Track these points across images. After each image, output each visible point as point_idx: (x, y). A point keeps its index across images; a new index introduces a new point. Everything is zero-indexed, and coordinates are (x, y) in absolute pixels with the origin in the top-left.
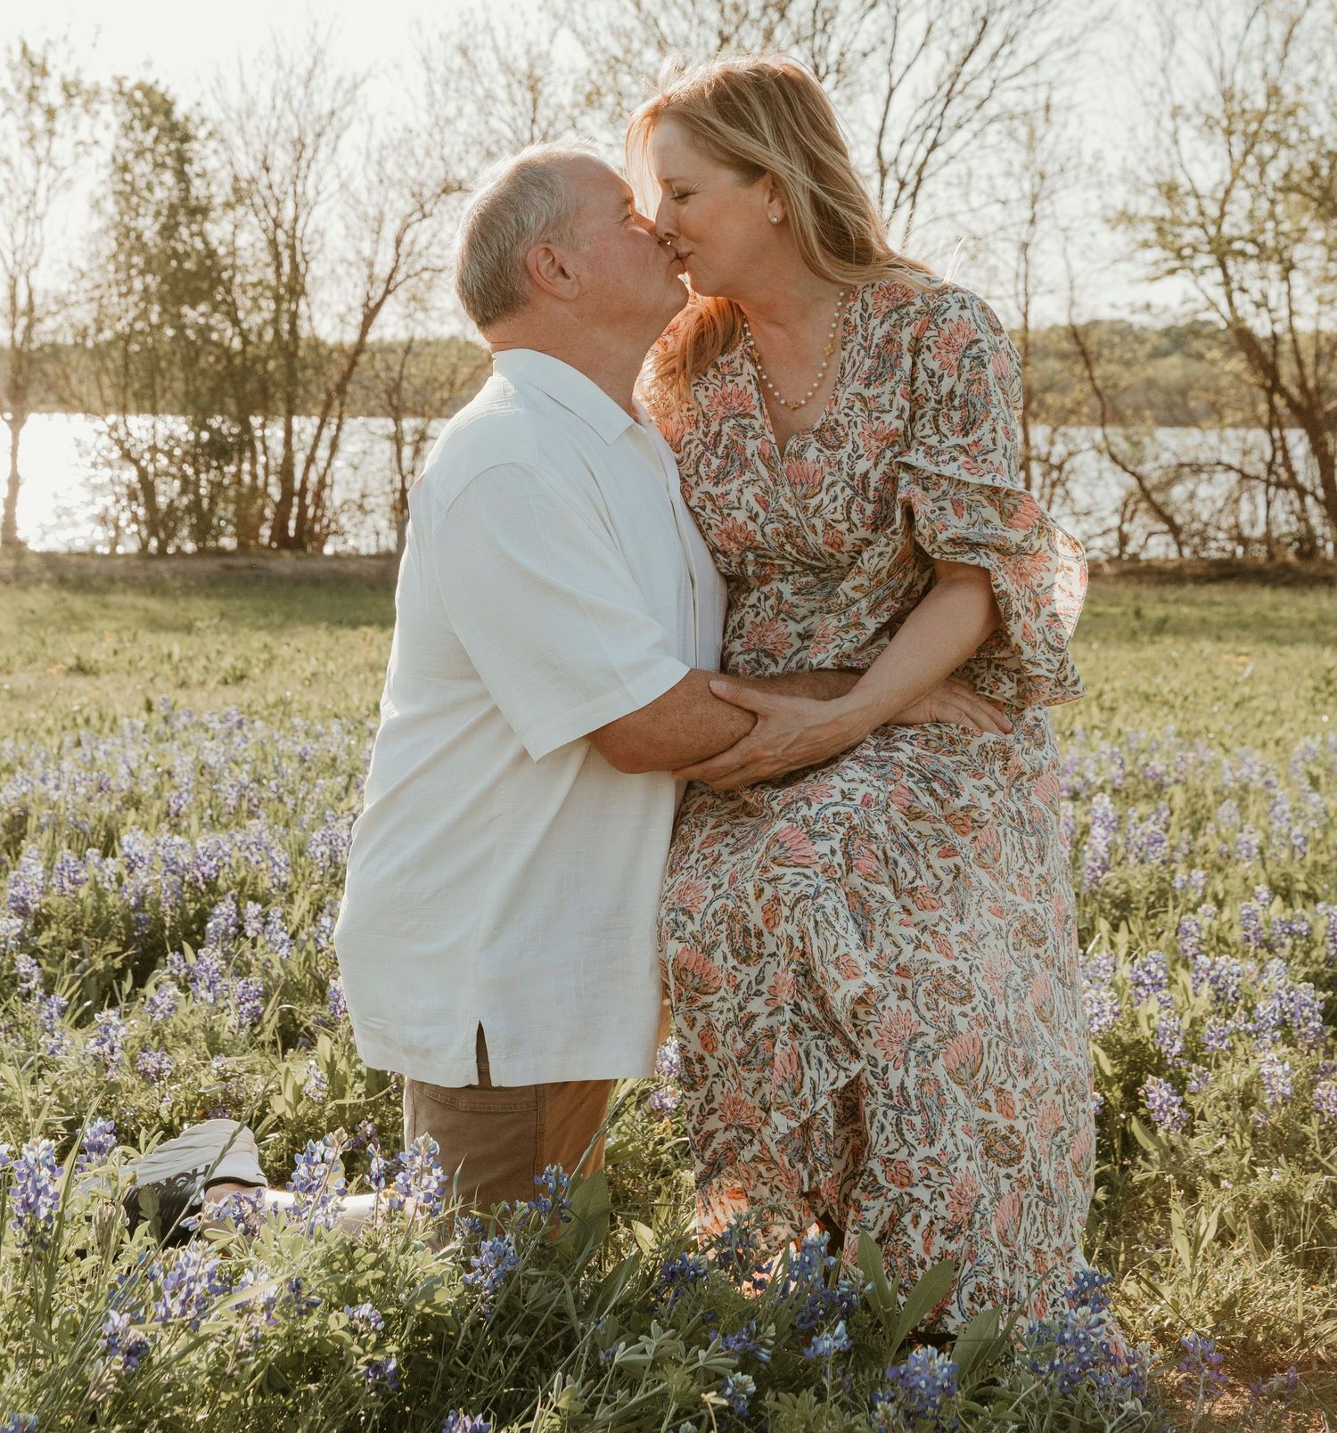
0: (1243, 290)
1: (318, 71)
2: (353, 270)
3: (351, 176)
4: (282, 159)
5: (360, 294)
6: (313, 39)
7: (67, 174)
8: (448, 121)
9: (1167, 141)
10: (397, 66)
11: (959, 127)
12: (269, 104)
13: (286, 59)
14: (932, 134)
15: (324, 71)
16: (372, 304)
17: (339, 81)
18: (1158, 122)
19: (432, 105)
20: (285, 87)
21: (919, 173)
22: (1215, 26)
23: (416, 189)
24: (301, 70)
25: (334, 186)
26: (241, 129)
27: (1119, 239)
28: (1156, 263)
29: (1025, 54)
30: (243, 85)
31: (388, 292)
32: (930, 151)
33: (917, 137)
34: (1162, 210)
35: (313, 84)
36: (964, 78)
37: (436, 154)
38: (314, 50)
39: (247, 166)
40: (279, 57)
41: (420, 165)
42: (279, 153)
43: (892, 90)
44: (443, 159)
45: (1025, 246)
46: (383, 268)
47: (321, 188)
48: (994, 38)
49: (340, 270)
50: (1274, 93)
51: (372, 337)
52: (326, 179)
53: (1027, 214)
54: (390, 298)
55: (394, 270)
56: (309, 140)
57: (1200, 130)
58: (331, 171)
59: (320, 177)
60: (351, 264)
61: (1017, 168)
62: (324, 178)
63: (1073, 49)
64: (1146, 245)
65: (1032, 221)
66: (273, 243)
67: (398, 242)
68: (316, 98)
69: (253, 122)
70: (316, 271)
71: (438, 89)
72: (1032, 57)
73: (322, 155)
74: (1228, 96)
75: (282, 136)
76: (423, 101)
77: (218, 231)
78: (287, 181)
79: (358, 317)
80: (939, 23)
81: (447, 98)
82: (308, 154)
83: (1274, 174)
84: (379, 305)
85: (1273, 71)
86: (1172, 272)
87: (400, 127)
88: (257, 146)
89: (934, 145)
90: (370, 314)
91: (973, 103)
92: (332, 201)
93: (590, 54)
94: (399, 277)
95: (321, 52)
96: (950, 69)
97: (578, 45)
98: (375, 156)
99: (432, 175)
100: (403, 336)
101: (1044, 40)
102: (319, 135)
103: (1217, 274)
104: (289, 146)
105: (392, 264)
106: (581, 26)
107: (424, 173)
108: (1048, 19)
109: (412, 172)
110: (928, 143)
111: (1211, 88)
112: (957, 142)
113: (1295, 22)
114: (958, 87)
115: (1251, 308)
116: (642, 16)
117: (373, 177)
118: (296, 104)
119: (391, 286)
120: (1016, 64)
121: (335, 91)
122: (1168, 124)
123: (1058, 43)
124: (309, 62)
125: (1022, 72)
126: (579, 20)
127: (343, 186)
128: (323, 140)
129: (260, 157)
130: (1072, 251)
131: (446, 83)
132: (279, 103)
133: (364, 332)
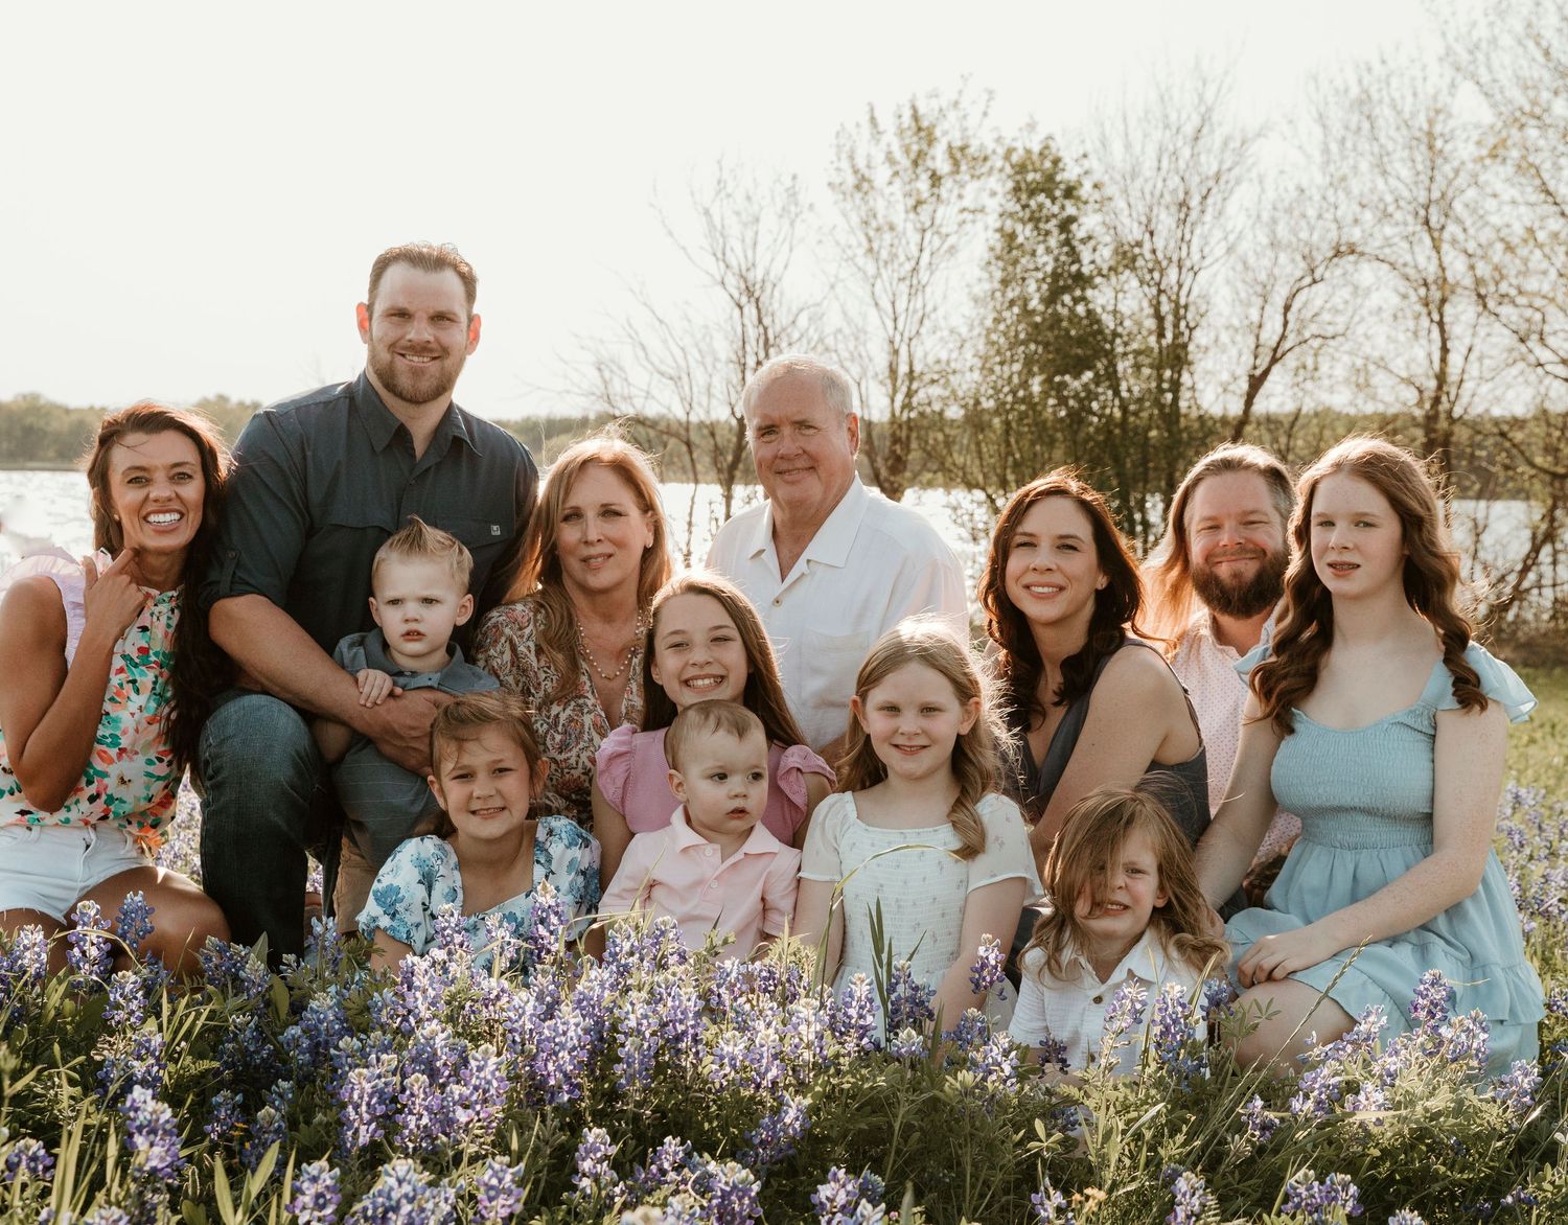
1: (1205, 130)
2: (1239, 338)
3: (1239, 237)
4: (1166, 221)
5: (1248, 359)
6: (1201, 98)
7: (951, 240)
10: (1291, 122)
12: (1155, 164)
13: (1173, 117)
15: (1212, 131)
16: (1258, 372)
17: (1226, 144)
19: (1328, 162)
20: (1171, 148)
23: (1306, 251)
24: (1189, 129)
25: (1220, 250)
26: (1125, 191)
30: (1128, 146)
31: (1274, 361)
35: (1201, 142)
37: (1329, 216)
38: (1203, 109)
39: (1133, 232)
40: (1166, 116)
41: (1312, 229)
42: (1163, 216)
44: (1336, 220)
46: (1270, 335)
47: (1206, 250)
49: (1225, 337)
51: (1261, 406)
52: (1213, 241)
54: (1276, 369)
55: (1283, 337)
56: (1194, 202)
58: (1218, 234)
59: (1205, 239)
60: (1236, 330)
62: (1209, 237)
66: (1157, 307)
67: (1287, 308)
68: (1203, 158)
69: (1138, 183)
70: (1201, 337)
71: (1334, 147)
73: (1208, 217)
75: (1168, 198)
76: (1318, 158)
77: (1101, 298)
78: (1172, 245)
79: (1244, 386)
81: (1344, 158)
82: (1194, 215)
84: (1266, 373)
87: (1291, 187)
88: (1140, 208)
90: (1256, 382)
92: (1216, 267)
93: (1494, 106)
94: (1287, 345)
95: (1209, 110)
97: (1482, 98)
98: (1265, 216)
99: (1322, 238)
100: (1290, 407)
102: (1205, 198)
104: (1174, 209)
105: (1280, 330)
106: (1485, 78)
107: (1315, 237)
109: (1304, 235)
116: (1551, 65)
117: (1265, 241)
118: (1182, 164)
119: (1278, 355)
121: (1223, 151)
124: (1196, 120)
126: (1482, 71)
127: (1230, 250)
128: (1210, 201)
129: (1144, 220)
131: (1343, 141)
132: (1165, 164)
133: (1249, 402)
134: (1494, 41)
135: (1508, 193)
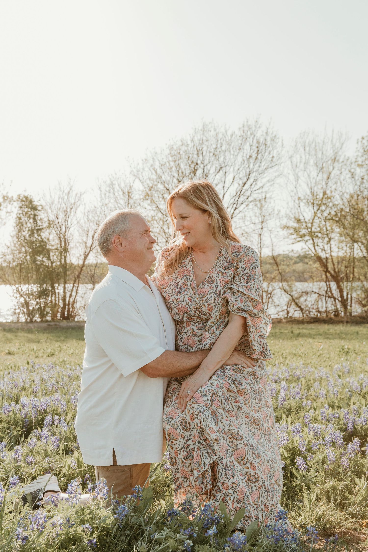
0: (318, 246)
1: (71, 192)
2: (81, 245)
3: (80, 220)
4: (61, 216)
5: (83, 251)
6: (69, 183)
7: (4, 221)
8: (106, 205)
9: (297, 206)
10: (92, 190)
11: (242, 204)
12: (58, 200)
13: (62, 189)
14: (235, 206)
15: (72, 192)
16: (86, 254)
17: (76, 195)
18: (294, 201)
19: (102, 200)
20: (62, 196)
21: (232, 216)
22: (309, 176)
23: (98, 223)
24: (66, 191)
25: (76, 222)
26: (50, 208)
27: (285, 232)
28: (295, 239)
29: (259, 184)
30: (51, 196)
31: (90, 250)
32: (235, 210)
33: (231, 206)
34: (296, 225)
35: (70, 195)
36: (243, 191)
37: (103, 213)
38: (70, 186)
39: (52, 217)
40: (60, 188)
41: (98, 216)
42: (61, 214)
43: (224, 194)
44: (105, 214)
45: (260, 235)
46: (89, 244)
47: (72, 223)
48: (251, 180)
49: (78, 245)
50: (325, 193)
51: (86, 262)
52: (74, 220)
53: (260, 227)
54: (91, 252)
55: (92, 245)
56: (69, 210)
57: (305, 204)
58: (75, 218)
59: (72, 220)
60: (80, 243)
61: (257, 214)
62: (73, 220)
63: (272, 183)
64: (292, 234)
65: (262, 228)
66: (60, 238)
67: (93, 237)
68: (70, 199)
69: (53, 206)
70: (71, 245)
71: (103, 196)
72: (261, 185)
73: (72, 214)
74: (313, 194)
75: (61, 210)
76: (99, 199)
77: (44, 235)
78: (63, 221)
79: (83, 257)
80: (237, 176)
81: (106, 198)
82: (69, 213)
83: (325, 214)
84: (88, 254)
85: (325, 187)
86: (299, 241)
87: (93, 206)
88: (55, 212)
89: (236, 208)
90: (86, 256)
91: (246, 197)
92: (75, 226)
93: (143, 186)
94: (93, 246)
95: (72, 187)
96: (240, 188)
97: (141, 183)
98: (86, 214)
100: (95, 262)
101: (264, 180)
102: (71, 209)
103: (311, 241)
104: (63, 212)
105: (91, 243)
106: (141, 178)
107: (100, 218)
108: (265, 175)
109: (96, 218)
110: (234, 208)
111: (308, 193)
112: (241, 208)
113: (330, 173)
114: (242, 193)
115: (320, 250)
116: (157, 175)
117: (86, 220)
118: (65, 201)
119: (91, 249)
120: (257, 187)
121: (75, 197)
122: (297, 201)
123: (268, 181)
124: (69, 189)
125: (259, 189)
126: (141, 176)
127: (78, 222)
128: (73, 210)
129: (56, 215)
130: (272, 236)
131: (105, 194)
132: (60, 200)
133: (84, 261)
134: (144, 169)
135: (149, 207)
